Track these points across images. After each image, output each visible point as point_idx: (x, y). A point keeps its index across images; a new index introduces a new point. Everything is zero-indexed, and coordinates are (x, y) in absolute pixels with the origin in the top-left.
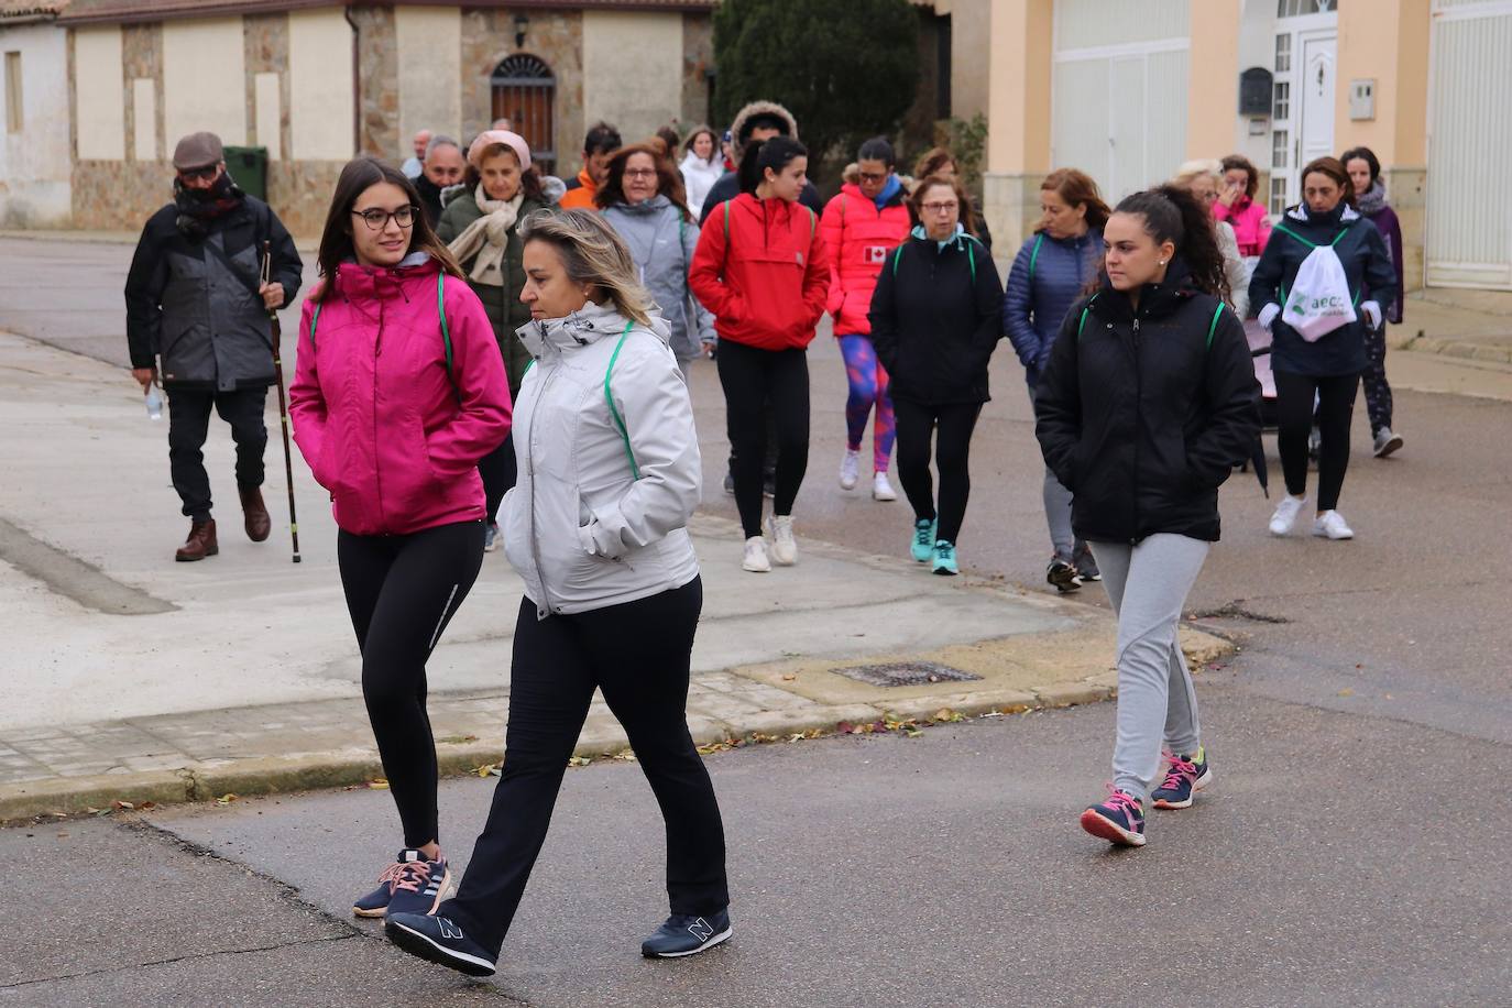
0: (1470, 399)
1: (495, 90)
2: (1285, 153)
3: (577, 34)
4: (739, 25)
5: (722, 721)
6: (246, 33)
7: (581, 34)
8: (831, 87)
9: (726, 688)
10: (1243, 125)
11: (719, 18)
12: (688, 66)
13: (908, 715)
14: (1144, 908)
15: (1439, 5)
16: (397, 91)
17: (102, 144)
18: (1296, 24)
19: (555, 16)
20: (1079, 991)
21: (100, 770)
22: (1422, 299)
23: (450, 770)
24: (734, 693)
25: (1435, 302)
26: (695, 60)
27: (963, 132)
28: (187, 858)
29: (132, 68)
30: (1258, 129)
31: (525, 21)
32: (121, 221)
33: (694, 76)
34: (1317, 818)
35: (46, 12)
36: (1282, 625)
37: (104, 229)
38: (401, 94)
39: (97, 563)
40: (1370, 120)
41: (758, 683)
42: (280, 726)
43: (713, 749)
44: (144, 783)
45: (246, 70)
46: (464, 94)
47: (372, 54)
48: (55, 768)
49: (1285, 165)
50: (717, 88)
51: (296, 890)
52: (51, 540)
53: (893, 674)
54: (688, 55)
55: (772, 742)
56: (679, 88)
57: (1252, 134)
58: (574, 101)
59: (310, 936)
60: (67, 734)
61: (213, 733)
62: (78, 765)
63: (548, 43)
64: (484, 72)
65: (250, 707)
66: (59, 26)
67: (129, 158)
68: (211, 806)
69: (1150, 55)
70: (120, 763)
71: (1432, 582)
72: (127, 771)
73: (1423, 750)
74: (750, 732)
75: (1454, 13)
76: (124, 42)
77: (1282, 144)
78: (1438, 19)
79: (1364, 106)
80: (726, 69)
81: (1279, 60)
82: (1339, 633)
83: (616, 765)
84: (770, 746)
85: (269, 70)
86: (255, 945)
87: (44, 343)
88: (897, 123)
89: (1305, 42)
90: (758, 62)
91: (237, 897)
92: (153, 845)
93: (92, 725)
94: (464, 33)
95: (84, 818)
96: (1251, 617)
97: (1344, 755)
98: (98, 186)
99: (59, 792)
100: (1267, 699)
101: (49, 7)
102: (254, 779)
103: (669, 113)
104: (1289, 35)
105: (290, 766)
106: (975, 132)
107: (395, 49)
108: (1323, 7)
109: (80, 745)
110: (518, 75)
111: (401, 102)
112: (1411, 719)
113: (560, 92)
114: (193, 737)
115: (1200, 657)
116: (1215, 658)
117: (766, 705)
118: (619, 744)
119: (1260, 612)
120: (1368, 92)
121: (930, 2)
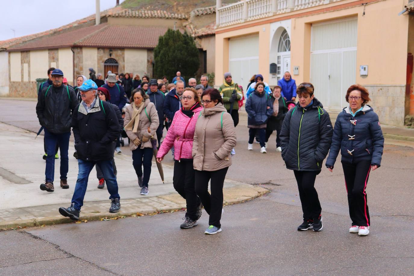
1: (105, 66)
3: (123, 54)
4: (159, 52)
5: (156, 208)
6: (49, 53)
8: (180, 66)
9: (157, 200)
10: (271, 75)
11: (155, 51)
12: (148, 61)
14: (249, 249)
15: (312, 50)
16: (83, 66)
17: (16, 78)
18: (282, 54)
19: (118, 50)
20: (235, 268)
21: (14, 219)
23: (94, 219)
24: (158, 202)
26: (150, 60)
28: (34, 239)
29: (23, 61)
30: (274, 76)
31: (112, 51)
32: (20, 95)
33: (150, 63)
34: (287, 229)
35: (4, 49)
36: (280, 186)
37: (16, 97)
38: (84, 67)
39: (14, 172)
40: (298, 75)
41: (164, 199)
42: (55, 209)
43: (154, 214)
44: (24, 222)
45: (49, 62)
46: (98, 67)
47: (77, 58)
48: (4, 219)
50: (155, 66)
51: (59, 246)
52: (4, 167)
54: (148, 59)
55: (166, 212)
56: (146, 66)
57: (273, 78)
58: (123, 69)
59: (62, 257)
60: (7, 211)
61: (40, 211)
62: (9, 218)
63: (117, 56)
64: (102, 62)
65: (49, 205)
66: (7, 52)
67: (22, 81)
68: (40, 227)
69: (250, 60)
70: (19, 218)
72: (20, 219)
74: (162, 210)
75: (315, 52)
76: (21, 55)
78: (312, 53)
79: (297, 72)
80: (157, 62)
81: (278, 62)
82: (292, 188)
83: (132, 218)
84: (166, 214)
85: (54, 61)
86: (49, 259)
87: (2, 122)
88: (195, 74)
89: (284, 58)
90: (164, 60)
91: (45, 248)
92: (26, 236)
93: (13, 209)
94: (98, 53)
95: (10, 230)
96: (273, 184)
97: (293, 215)
98: (15, 87)
99: (5, 224)
100: (276, 202)
101: (4, 47)
102: (49, 221)
103: (144, 71)
104: (280, 56)
105: (58, 218)
106: (212, 76)
107: (82, 57)
108: (287, 50)
109: (10, 214)
110: (110, 63)
111: (84, 69)
113: (119, 67)
114: (35, 212)
115: (262, 193)
116: (265, 194)
117: (165, 204)
118: (132, 213)
119: (275, 183)
120: (297, 69)
121: (202, 48)
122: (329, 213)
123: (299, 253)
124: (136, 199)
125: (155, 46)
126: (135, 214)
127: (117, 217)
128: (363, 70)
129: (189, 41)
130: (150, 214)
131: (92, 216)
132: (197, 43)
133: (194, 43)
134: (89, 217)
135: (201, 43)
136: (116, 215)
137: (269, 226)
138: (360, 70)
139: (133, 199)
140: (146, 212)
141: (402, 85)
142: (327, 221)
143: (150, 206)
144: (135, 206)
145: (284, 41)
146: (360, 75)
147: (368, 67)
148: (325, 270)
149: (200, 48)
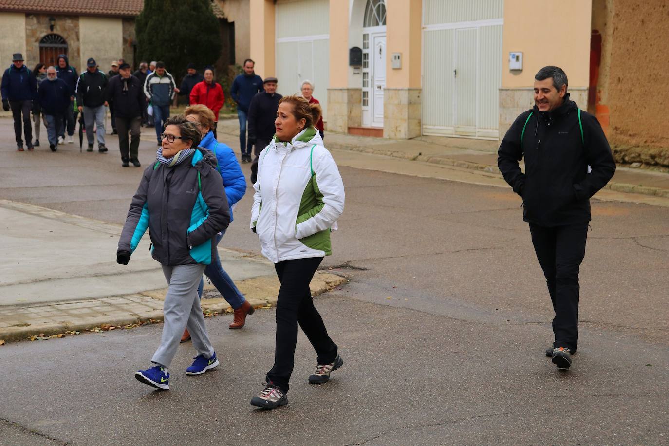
0: (439, 180)
1: (41, 49)
2: (368, 81)
3: (77, 26)
4: (146, 24)
5: (137, 314)
7: (78, 26)
8: (185, 51)
9: (139, 301)
10: (351, 70)
11: (138, 21)
12: (125, 41)
13: (215, 311)
15: (425, 24)
18: (371, 30)
19: (66, 18)
20: (281, 422)
22: (421, 140)
23: (18, 338)
24: (142, 303)
25: (426, 141)
26: (128, 39)
27: (240, 70)
30: (357, 71)
31: (54, 20)
33: (127, 45)
34: (377, 349)
36: (365, 271)
40: (400, 69)
41: (153, 298)
43: (133, 326)
46: (27, 50)
49: (368, 86)
50: (138, 50)
53: (209, 293)
54: (125, 36)
55: (157, 323)
56: (121, 50)
57: (355, 74)
58: (76, 54)
63: (64, 29)
64: (36, 41)
69: (314, 41)
71: (423, 253)
73: (418, 320)
74: (148, 319)
75: (431, 28)
77: (366, 77)
78: (424, 29)
79: (397, 64)
80: (141, 42)
81: (364, 44)
82: (386, 274)
83: (91, 334)
89: (374, 37)
90: (154, 39)
94: (27, 24)
96: (353, 268)
97: (388, 323)
100: (359, 301)
104: (368, 34)
108: (381, 24)
110: (51, 43)
112: (414, 308)
113: (70, 50)
115: (333, 284)
116: (339, 285)
117: (156, 307)
118: (92, 325)
119: (357, 266)
120: (399, 58)
121: (225, 17)
122: (452, 319)
123: (395, 393)
124: (100, 300)
125: (139, 13)
126: (98, 327)
127: (63, 332)
128: (515, 59)
129: (201, 4)
130: (126, 327)
131: (14, 331)
132: (217, 7)
133: (210, 8)
134: (8, 335)
135: (223, 7)
136: (61, 330)
137: (344, 344)
138: (509, 61)
139: (94, 299)
140: (118, 322)
141: (582, 88)
142: (447, 333)
143: (127, 311)
144: (98, 312)
145: (375, 7)
146: (509, 71)
147: (523, 53)
148: (442, 422)
149: (222, 17)
